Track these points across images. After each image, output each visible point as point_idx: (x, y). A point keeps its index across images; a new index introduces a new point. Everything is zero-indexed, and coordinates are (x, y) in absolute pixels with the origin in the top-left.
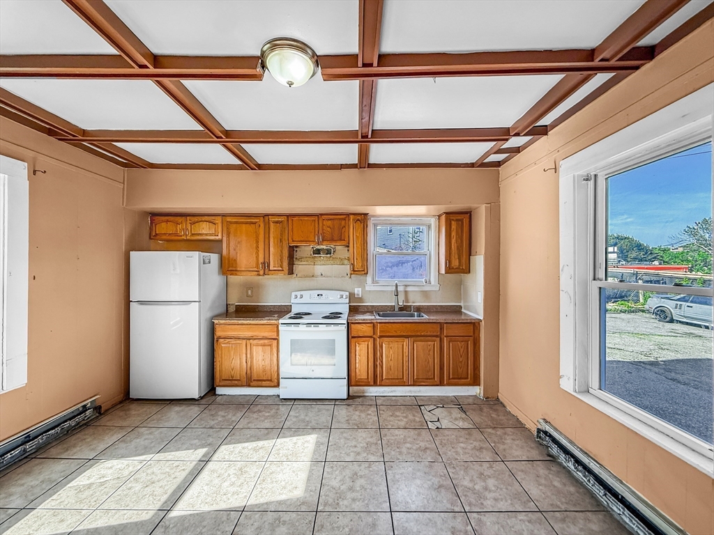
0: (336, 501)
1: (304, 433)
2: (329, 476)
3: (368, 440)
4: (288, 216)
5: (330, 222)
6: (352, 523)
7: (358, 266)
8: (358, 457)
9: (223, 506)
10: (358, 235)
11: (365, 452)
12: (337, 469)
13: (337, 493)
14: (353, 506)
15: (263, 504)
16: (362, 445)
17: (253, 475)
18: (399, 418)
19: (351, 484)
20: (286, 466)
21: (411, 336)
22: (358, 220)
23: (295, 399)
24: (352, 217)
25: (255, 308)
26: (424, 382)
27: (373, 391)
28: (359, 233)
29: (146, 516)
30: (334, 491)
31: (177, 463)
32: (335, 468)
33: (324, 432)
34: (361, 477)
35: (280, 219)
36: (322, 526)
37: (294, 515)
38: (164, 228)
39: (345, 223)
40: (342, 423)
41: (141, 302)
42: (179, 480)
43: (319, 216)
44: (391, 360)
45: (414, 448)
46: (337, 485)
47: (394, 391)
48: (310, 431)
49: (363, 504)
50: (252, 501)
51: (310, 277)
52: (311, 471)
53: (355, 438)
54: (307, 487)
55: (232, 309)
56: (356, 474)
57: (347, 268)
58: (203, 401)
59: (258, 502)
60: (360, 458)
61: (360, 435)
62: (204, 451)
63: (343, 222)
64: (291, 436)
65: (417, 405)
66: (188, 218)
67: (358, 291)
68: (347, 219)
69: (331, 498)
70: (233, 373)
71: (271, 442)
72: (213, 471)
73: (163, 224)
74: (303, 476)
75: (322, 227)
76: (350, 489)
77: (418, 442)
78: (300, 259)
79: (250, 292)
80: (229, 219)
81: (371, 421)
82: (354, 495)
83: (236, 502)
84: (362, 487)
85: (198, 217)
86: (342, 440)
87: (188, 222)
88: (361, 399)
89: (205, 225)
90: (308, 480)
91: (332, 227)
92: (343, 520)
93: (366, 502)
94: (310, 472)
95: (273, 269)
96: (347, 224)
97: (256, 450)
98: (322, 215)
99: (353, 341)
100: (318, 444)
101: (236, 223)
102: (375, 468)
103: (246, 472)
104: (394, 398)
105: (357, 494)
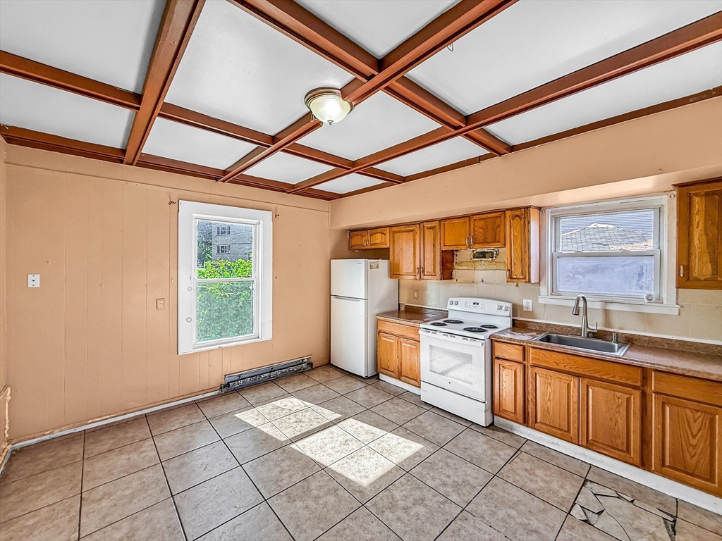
0: (384, 509)
1: (414, 439)
2: (399, 486)
3: (469, 478)
4: (440, 220)
5: (482, 222)
6: (378, 535)
7: (517, 272)
8: (441, 488)
9: (317, 458)
10: (516, 234)
11: (453, 487)
12: (411, 485)
13: (391, 503)
14: (393, 523)
15: (337, 473)
16: (456, 479)
17: (350, 449)
18: (535, 479)
19: (410, 505)
20: (375, 456)
21: (584, 377)
22: (517, 216)
23: (434, 406)
24: (508, 213)
25: (420, 310)
26: (607, 450)
27: (524, 432)
28: (517, 232)
29: (283, 439)
30: (391, 500)
31: (319, 416)
32: (409, 483)
33: (433, 447)
34: (425, 506)
35: (433, 224)
36: (356, 518)
37: (348, 495)
38: (356, 240)
39: (500, 221)
40: (458, 448)
41: (337, 297)
42: (312, 428)
43: (469, 216)
44: (549, 400)
45: (519, 520)
46: (398, 498)
47: (557, 444)
48: (421, 439)
49: (403, 528)
50: (333, 467)
51: (469, 283)
52: (390, 472)
53: (456, 469)
54: (375, 482)
55: (403, 309)
56: (423, 500)
58: (368, 381)
59: (335, 469)
60: (442, 490)
61: (466, 469)
62: (339, 416)
63: (498, 220)
64: (401, 436)
65: (586, 477)
66: (369, 231)
67: (528, 303)
68: (502, 216)
69: (383, 504)
71: (382, 432)
72: (332, 433)
73: (356, 237)
74: (380, 472)
75: (474, 229)
76: (404, 509)
77: (532, 518)
78: (460, 264)
79: (416, 295)
80: (394, 229)
81: (493, 462)
82: (404, 516)
83: (325, 461)
84: (417, 515)
85: (374, 230)
86: (441, 463)
87: (369, 234)
88: (506, 434)
89: (378, 236)
90: (381, 477)
91: (484, 227)
92: (374, 527)
93: (408, 529)
94: (388, 472)
95: (427, 274)
96: (503, 223)
97: (367, 432)
98: (473, 215)
99: (497, 362)
100: (417, 454)
101: (399, 232)
102: (447, 507)
103: (348, 444)
104: (554, 453)
105: (406, 517)
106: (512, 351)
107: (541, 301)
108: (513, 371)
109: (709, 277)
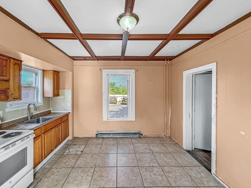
106: (38, 132)
107: (7, 110)
108: (39, 141)
109: (56, 94)
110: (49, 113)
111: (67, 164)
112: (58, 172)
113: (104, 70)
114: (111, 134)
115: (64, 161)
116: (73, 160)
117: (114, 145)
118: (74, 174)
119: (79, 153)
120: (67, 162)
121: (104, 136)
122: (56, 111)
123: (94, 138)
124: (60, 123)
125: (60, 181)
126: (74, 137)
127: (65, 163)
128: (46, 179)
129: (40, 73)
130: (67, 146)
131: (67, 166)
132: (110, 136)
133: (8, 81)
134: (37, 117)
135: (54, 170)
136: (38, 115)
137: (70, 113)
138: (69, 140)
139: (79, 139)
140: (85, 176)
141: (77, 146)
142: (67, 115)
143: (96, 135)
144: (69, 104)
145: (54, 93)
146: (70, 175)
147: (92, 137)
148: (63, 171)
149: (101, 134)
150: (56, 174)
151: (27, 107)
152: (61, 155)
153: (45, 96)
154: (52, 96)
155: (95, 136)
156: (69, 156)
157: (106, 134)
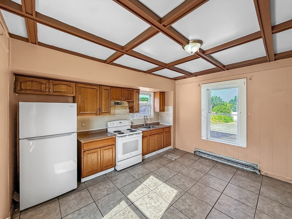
3: (166, 170)
4: (111, 87)
5: (127, 91)
7: (137, 110)
8: (172, 175)
10: (137, 97)
15: (173, 200)
18: (164, 161)
20: (160, 188)
21: (157, 134)
22: (137, 92)
23: (124, 169)
24: (135, 90)
25: (88, 133)
32: (172, 181)
34: (181, 179)
35: (107, 88)
38: (28, 85)
39: (133, 92)
43: (123, 88)
44: (152, 143)
50: (169, 202)
51: (113, 115)
52: (168, 184)
57: (128, 110)
64: (145, 180)
66: (51, 81)
67: (131, 120)
69: (184, 187)
70: (93, 167)
73: (28, 82)
74: (169, 187)
75: (125, 93)
79: (84, 125)
80: (80, 85)
85: (59, 82)
86: (161, 173)
87: (51, 83)
89: (63, 86)
90: (172, 187)
91: (128, 93)
95: (104, 112)
100: (157, 177)
101: (84, 87)
106: (146, 133)
107: (134, 118)
108: (146, 140)
109: (162, 109)
110: (158, 124)
111: (162, 162)
112: (155, 164)
113: (203, 86)
114: (210, 155)
115: (161, 160)
116: (167, 162)
117: (209, 166)
118: (163, 169)
119: (173, 159)
120: (162, 161)
121: (203, 156)
122: (163, 123)
123: (192, 154)
124: (162, 132)
125: (153, 168)
126: (176, 148)
127: (161, 161)
128: (147, 164)
129: (152, 94)
130: (168, 152)
131: (161, 163)
132: (210, 158)
133: (133, 102)
134: (149, 125)
135: (153, 162)
136: (150, 124)
137: (171, 126)
138: (171, 149)
139: (179, 151)
140: (168, 173)
141: (174, 155)
142: (169, 127)
143: (195, 152)
144: (171, 119)
145: (160, 109)
146: (160, 168)
147: (191, 152)
148: (157, 164)
149: (199, 152)
150: (153, 164)
151: (143, 118)
152: (161, 156)
153: (155, 111)
154: (159, 111)
155: (193, 153)
156: (166, 158)
157: (205, 154)
